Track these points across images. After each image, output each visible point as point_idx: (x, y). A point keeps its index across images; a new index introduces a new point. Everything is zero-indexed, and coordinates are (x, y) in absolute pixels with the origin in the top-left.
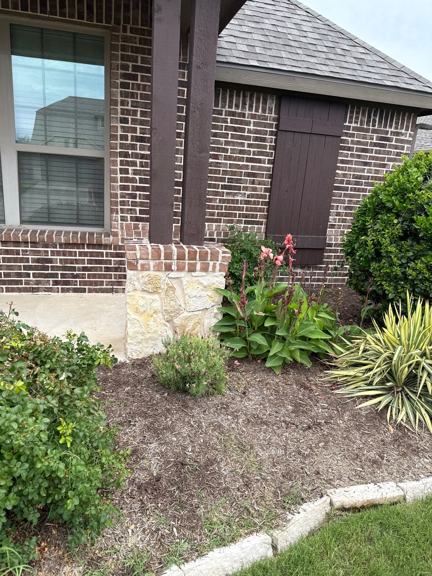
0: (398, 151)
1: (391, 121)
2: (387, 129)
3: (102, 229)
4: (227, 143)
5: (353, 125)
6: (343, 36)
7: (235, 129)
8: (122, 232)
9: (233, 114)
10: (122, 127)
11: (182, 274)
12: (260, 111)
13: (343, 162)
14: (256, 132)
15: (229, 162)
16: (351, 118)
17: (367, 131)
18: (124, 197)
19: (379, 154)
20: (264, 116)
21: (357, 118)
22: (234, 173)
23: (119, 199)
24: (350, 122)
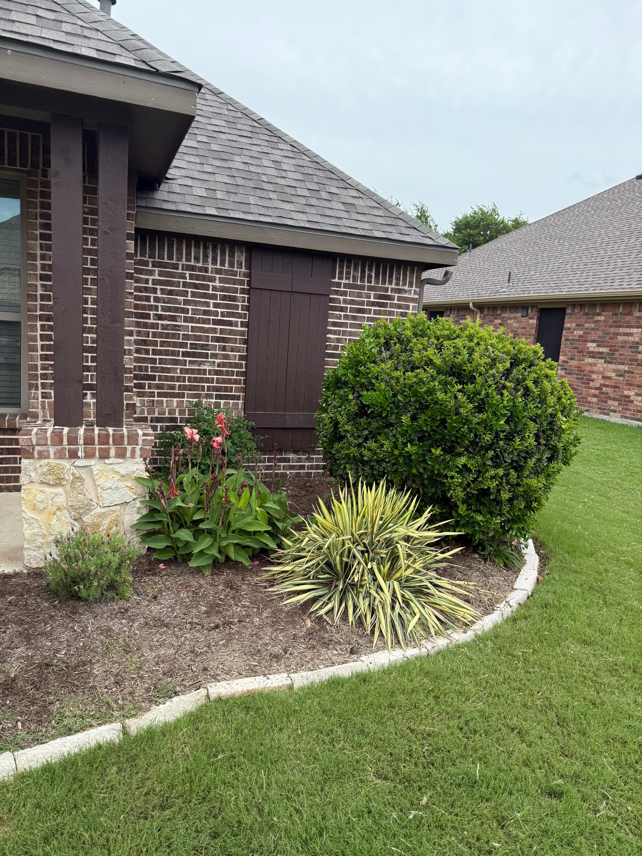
0: (402, 311)
1: (391, 276)
2: (387, 286)
3: (18, 409)
4: (186, 302)
5: (344, 281)
6: (333, 176)
7: (196, 286)
8: (44, 412)
9: (193, 268)
10: (43, 285)
11: (92, 462)
12: (227, 265)
13: (335, 324)
14: (223, 289)
15: (190, 325)
16: (341, 273)
17: (362, 288)
18: (47, 369)
19: (379, 314)
20: (233, 271)
21: (348, 273)
22: (198, 338)
23: (40, 372)
24: (341, 278)
